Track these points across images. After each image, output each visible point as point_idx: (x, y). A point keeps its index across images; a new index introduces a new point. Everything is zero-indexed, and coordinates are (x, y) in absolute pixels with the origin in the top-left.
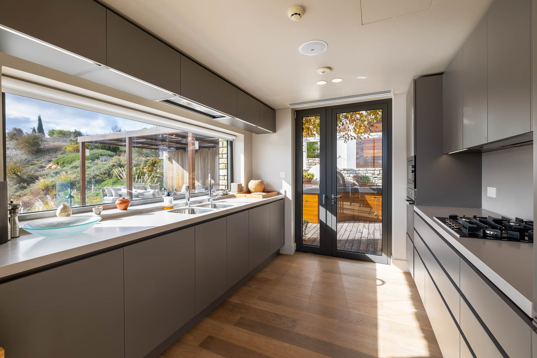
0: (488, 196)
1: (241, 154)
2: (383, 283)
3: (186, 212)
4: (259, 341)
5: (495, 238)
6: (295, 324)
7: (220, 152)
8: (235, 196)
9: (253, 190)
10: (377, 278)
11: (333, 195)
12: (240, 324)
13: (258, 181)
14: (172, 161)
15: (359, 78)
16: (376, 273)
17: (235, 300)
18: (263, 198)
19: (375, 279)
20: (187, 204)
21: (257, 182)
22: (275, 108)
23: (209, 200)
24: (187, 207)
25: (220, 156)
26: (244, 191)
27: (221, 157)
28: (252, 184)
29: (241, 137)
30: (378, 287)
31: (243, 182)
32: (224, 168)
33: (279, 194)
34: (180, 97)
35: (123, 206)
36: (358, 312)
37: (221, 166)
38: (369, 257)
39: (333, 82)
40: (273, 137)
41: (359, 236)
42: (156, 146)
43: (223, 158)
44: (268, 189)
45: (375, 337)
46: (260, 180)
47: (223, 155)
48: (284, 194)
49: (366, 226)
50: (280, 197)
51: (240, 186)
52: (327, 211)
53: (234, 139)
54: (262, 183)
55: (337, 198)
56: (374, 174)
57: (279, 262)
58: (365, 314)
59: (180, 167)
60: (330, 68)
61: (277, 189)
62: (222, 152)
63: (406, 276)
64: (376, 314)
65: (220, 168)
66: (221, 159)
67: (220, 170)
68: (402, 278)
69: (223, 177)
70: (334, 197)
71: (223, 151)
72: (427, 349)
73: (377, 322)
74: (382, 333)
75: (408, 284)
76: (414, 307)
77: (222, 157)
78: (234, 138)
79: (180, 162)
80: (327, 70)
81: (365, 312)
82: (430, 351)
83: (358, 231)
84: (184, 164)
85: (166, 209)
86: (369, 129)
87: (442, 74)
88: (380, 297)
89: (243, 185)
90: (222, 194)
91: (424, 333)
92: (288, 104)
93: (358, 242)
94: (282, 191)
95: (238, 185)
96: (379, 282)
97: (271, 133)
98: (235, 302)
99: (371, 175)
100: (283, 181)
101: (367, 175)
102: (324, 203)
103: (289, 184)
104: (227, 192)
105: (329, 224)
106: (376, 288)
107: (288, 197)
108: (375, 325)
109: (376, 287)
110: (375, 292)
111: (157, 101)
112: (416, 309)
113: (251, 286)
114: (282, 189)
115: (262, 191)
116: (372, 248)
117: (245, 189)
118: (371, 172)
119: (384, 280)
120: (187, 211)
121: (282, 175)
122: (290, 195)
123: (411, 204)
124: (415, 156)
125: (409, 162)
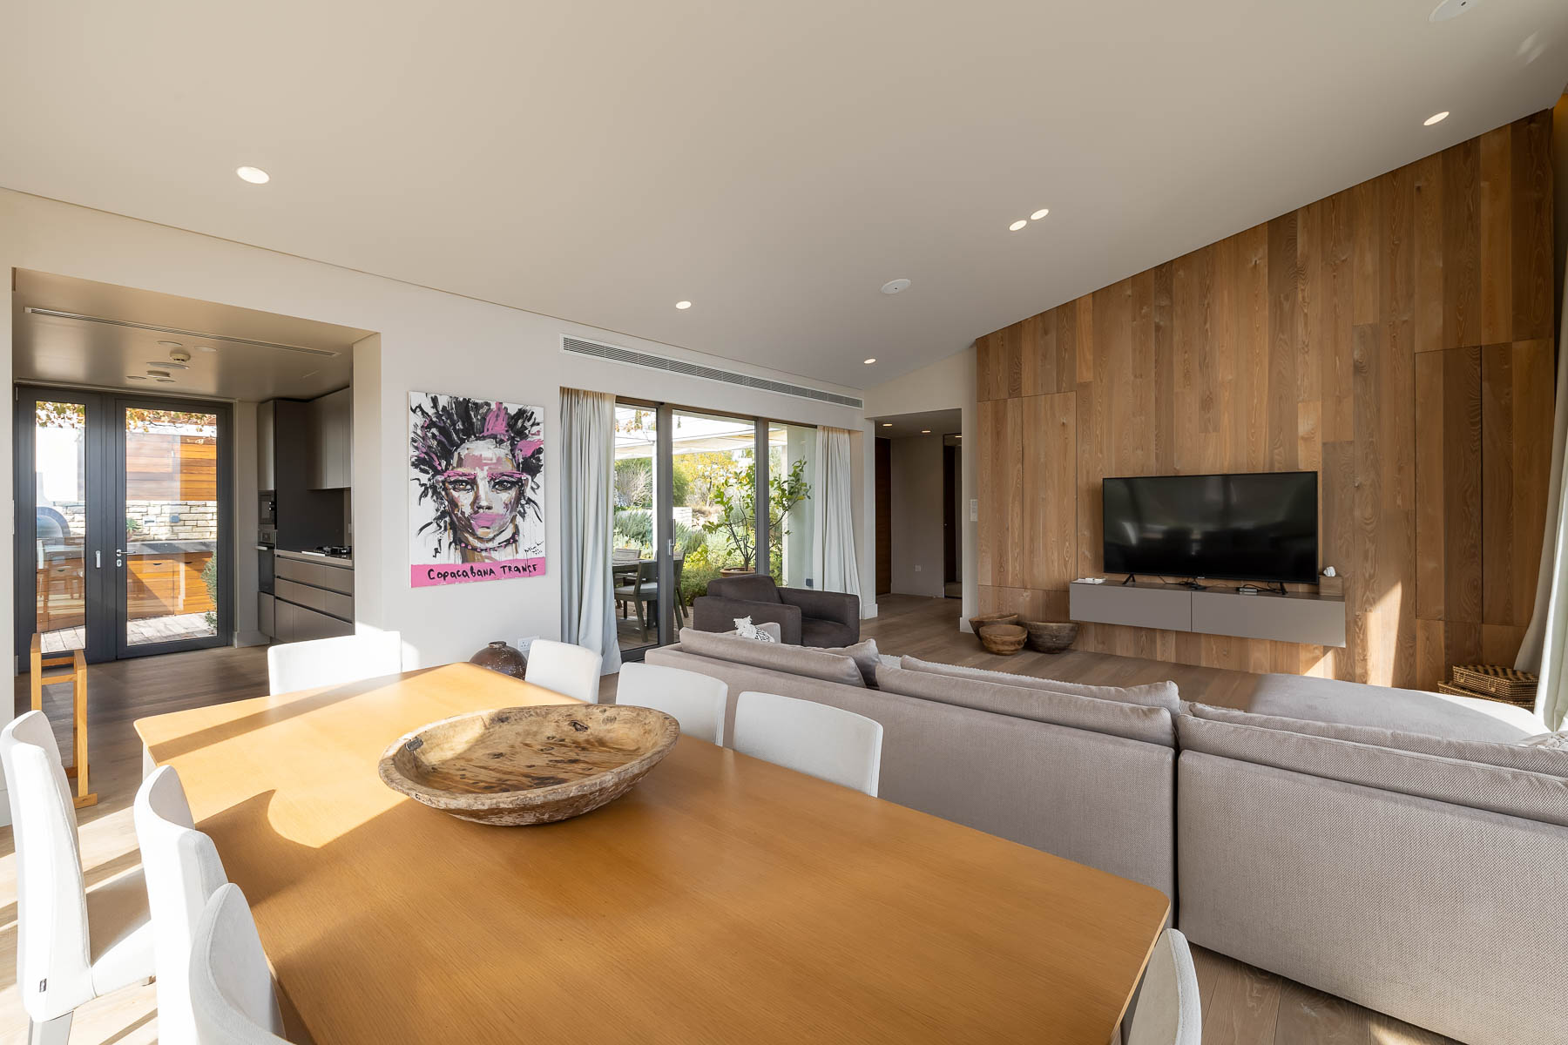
56: (147, 514)
99: (137, 516)
118: (139, 510)
123: (271, 548)
124: (275, 491)
125: (263, 495)
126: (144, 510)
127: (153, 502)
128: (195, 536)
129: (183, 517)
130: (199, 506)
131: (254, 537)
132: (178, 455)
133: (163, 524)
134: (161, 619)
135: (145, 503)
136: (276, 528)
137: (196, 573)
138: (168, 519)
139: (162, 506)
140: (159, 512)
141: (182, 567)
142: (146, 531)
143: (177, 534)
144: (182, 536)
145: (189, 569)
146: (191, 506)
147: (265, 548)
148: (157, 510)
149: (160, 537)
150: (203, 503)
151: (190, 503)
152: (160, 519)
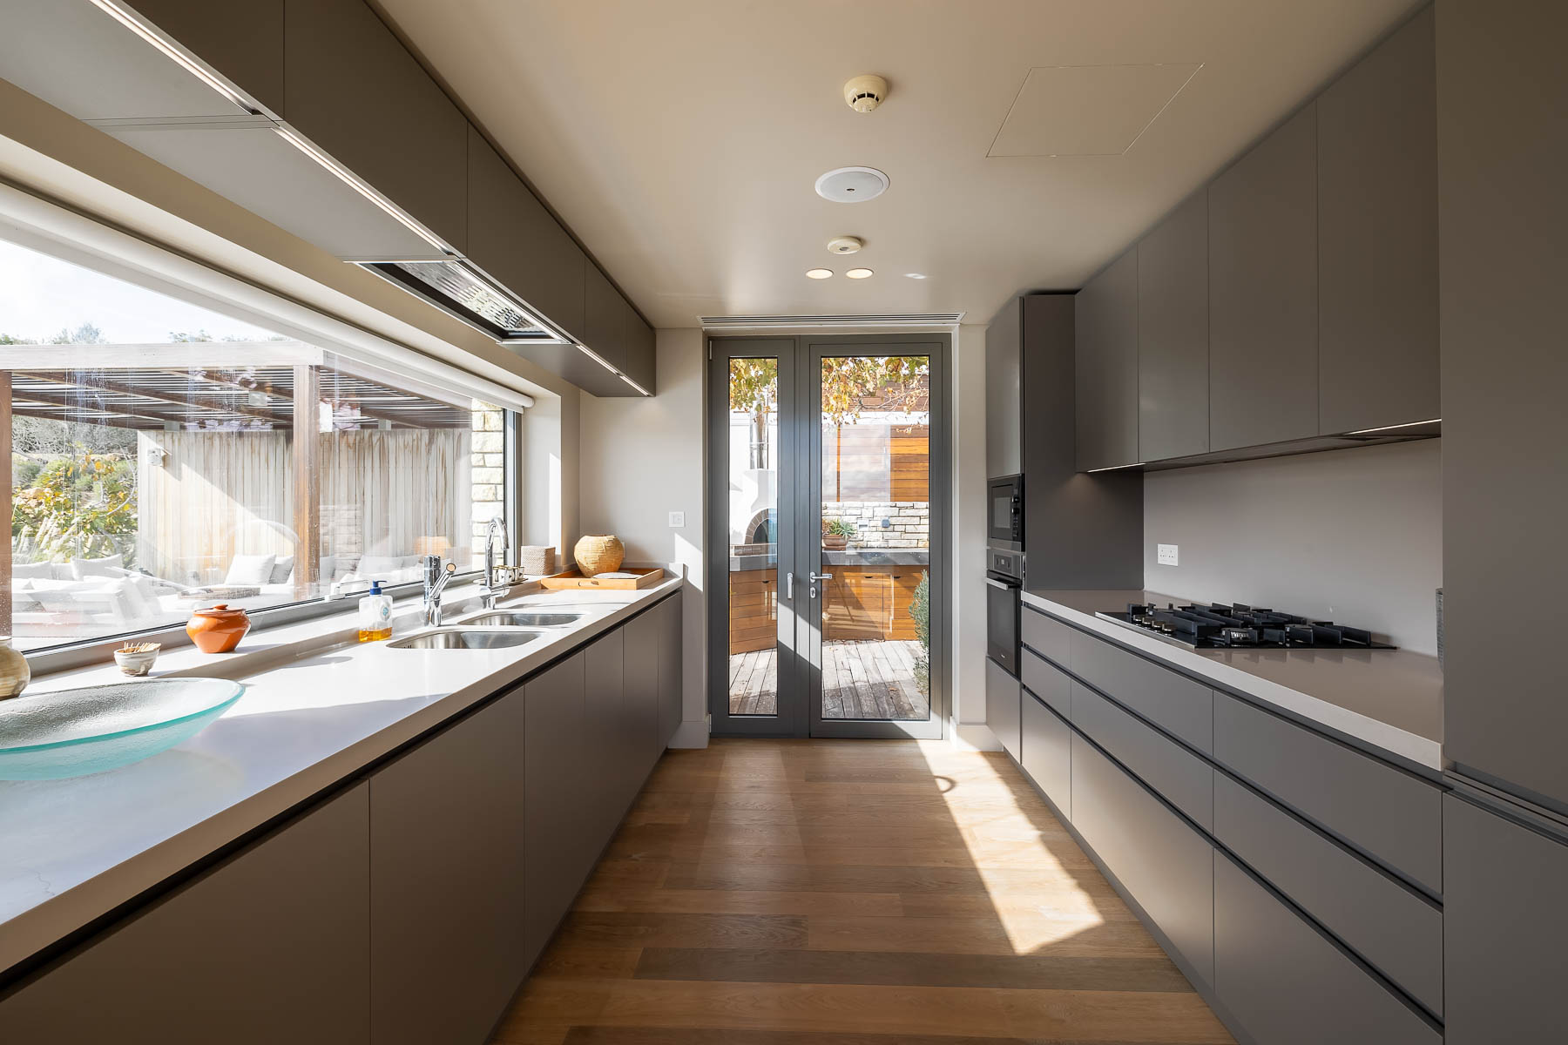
0: (1159, 562)
1: (551, 456)
2: (953, 784)
3: (437, 643)
4: (729, 999)
5: (1245, 644)
6: (802, 930)
7: (475, 448)
8: (543, 588)
9: (592, 567)
10: (936, 774)
11: (812, 574)
12: (650, 968)
13: (606, 539)
14: (180, 469)
15: (910, 275)
16: (925, 762)
17: (601, 905)
18: (639, 588)
19: (932, 779)
20: (429, 618)
21: (603, 541)
22: (655, 324)
23: (485, 600)
24: (431, 628)
25: (475, 459)
26: (560, 568)
27: (479, 461)
28: (588, 549)
29: (553, 400)
30: (947, 796)
31: (556, 541)
32: (491, 497)
33: (666, 575)
34: (462, 263)
35: (223, 638)
36: (932, 865)
37: (478, 492)
38: (899, 726)
39: (849, 278)
40: (649, 408)
41: (849, 679)
42: (117, 411)
43: (484, 466)
44: (632, 561)
45: (992, 914)
46: (612, 537)
47: (486, 455)
48: (682, 577)
49: (852, 652)
50: (669, 584)
51: (550, 553)
52: (798, 617)
53: (527, 405)
54: (616, 543)
55: (821, 580)
56: (860, 517)
57: (677, 774)
58: (948, 865)
59: (217, 494)
60: (859, 240)
61: (658, 559)
62: (482, 448)
63: (990, 761)
64: (970, 861)
65: (474, 499)
66: (480, 469)
67: (473, 505)
68: (984, 768)
69: (484, 527)
70: (816, 580)
71: (484, 443)
72: (1094, 910)
73: (979, 876)
74: (1001, 899)
75: (1000, 778)
76: (1032, 826)
77: (481, 463)
78: (527, 403)
79: (216, 472)
80: (855, 244)
81: (946, 862)
82: (1100, 912)
83: (839, 666)
84: (233, 482)
85: (366, 639)
86: (860, 402)
87: (1073, 292)
88: (961, 819)
89: (558, 552)
90: (509, 581)
91: (1074, 878)
92: (699, 318)
93: (852, 693)
94: (674, 567)
95: (547, 551)
96: (943, 785)
97: (644, 396)
98: (603, 910)
99: (853, 519)
100: (677, 537)
101: (846, 519)
102: (790, 596)
103: (697, 547)
104: (521, 574)
105: (802, 652)
106: (943, 800)
107: (692, 583)
108: (980, 886)
109: (942, 797)
110: (946, 810)
111: (357, 263)
112: (1039, 829)
113: (631, 856)
114: (673, 559)
115: (618, 567)
116: (888, 704)
117: (562, 564)
118: (854, 512)
119: (952, 777)
120: (441, 640)
121: (675, 518)
122: (697, 579)
123: (1016, 586)
124: (1023, 475)
125: (996, 487)
126: (858, 512)
127: (866, 504)
128: (904, 543)
129: (893, 521)
130: (907, 508)
131: (981, 564)
132: (889, 452)
133: (874, 529)
134: (863, 647)
135: (858, 504)
136: (1023, 550)
137: (904, 591)
138: (880, 524)
139: (874, 507)
140: (870, 515)
141: (891, 582)
142: (860, 537)
143: (887, 540)
144: (891, 543)
145: (898, 585)
146: (900, 508)
147: (1004, 586)
148: (867, 513)
149: (874, 544)
150: (910, 504)
151: (899, 504)
152: (872, 523)
